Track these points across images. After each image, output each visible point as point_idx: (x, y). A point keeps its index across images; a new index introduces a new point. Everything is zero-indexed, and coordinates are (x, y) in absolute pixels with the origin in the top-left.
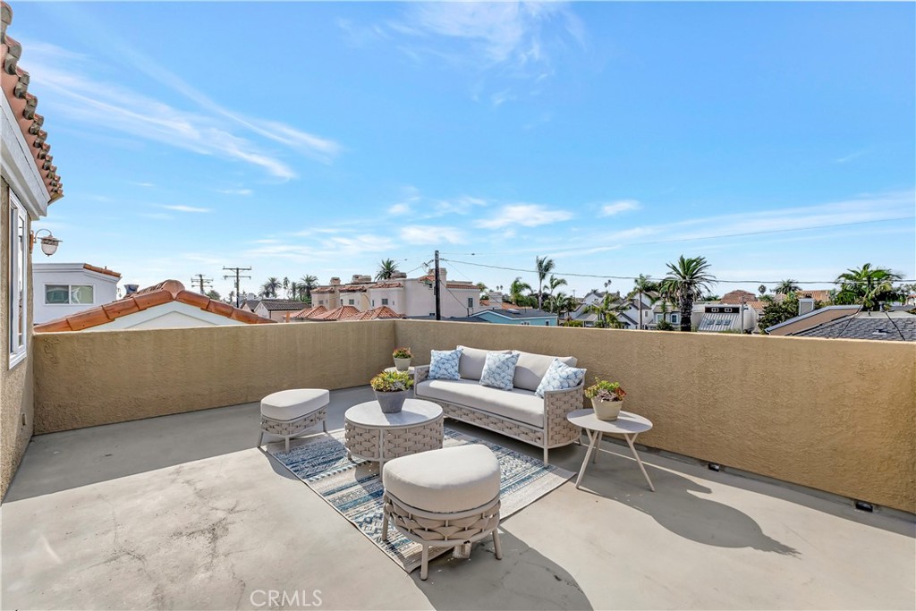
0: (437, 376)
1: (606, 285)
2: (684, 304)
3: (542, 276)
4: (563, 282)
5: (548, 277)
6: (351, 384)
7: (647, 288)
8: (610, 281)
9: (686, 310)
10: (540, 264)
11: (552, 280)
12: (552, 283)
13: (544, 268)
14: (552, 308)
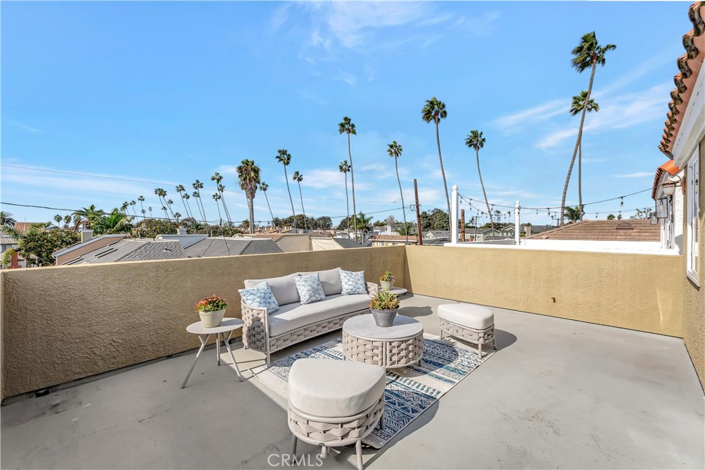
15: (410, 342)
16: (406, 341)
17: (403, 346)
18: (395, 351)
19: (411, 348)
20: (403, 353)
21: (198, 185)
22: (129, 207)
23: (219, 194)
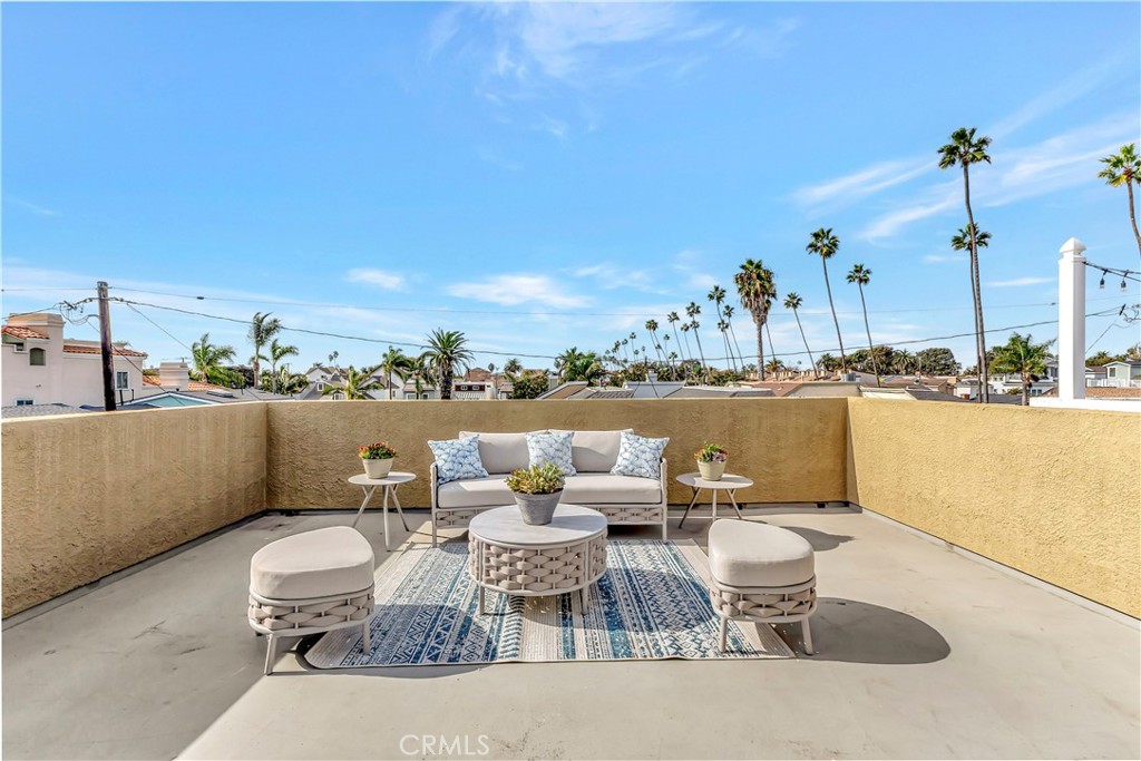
0: (457, 477)
1: (331, 358)
2: (444, 382)
3: (260, 341)
4: (290, 350)
5: (269, 343)
6: (205, 529)
7: (398, 363)
8: (336, 353)
9: (446, 388)
10: (258, 323)
11: (274, 349)
12: (274, 352)
13: (262, 331)
14: (275, 387)
15: (519, 554)
16: (512, 550)
17: (505, 557)
18: (493, 561)
19: (520, 565)
20: (504, 570)
21: (694, 310)
22: (621, 347)
23: (726, 321)
